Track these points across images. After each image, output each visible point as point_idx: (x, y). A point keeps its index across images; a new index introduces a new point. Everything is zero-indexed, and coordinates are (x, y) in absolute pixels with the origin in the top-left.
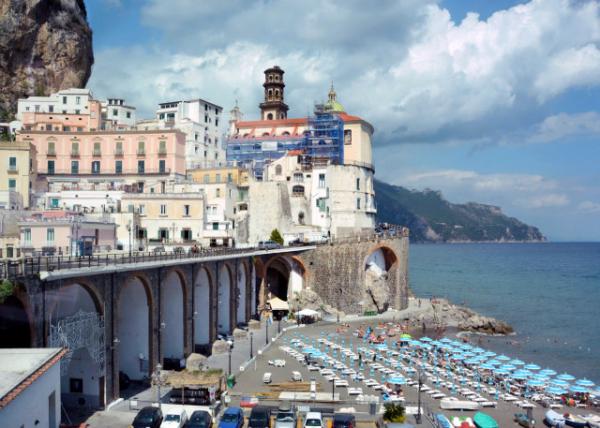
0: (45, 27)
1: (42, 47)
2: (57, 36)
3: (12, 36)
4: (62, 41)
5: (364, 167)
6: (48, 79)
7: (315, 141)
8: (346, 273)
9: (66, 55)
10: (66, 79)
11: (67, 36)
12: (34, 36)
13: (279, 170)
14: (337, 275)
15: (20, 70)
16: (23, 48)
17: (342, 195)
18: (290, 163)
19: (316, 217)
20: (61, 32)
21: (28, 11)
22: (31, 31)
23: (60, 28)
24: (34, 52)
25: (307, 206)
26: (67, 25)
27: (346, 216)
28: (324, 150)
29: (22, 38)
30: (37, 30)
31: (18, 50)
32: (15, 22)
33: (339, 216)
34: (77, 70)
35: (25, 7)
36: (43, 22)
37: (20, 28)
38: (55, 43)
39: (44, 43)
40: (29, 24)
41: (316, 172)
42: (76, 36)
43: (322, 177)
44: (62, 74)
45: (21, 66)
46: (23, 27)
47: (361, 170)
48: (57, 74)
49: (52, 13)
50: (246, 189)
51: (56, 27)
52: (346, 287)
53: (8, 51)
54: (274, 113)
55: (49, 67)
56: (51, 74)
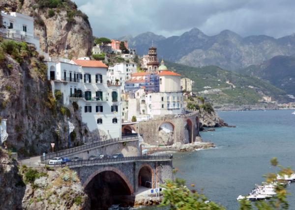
0: (70, 33)
1: (69, 41)
2: (74, 36)
3: (57, 39)
4: (76, 38)
5: (166, 92)
6: (73, 54)
7: (149, 84)
8: (151, 131)
9: (79, 44)
10: (80, 53)
11: (78, 36)
12: (66, 38)
13: (138, 94)
14: (147, 131)
15: (62, 52)
16: (62, 43)
17: (155, 103)
18: (141, 91)
19: (148, 111)
20: (76, 34)
21: (63, 28)
22: (64, 36)
23: (76, 33)
24: (67, 44)
25: (146, 107)
26: (79, 31)
27: (157, 111)
28: (151, 87)
29: (62, 39)
30: (67, 34)
31: (60, 44)
32: (58, 34)
33: (154, 111)
34: (84, 49)
35: (61, 27)
36: (69, 30)
37: (60, 35)
38: (74, 39)
39: (70, 40)
40: (63, 33)
41: (149, 95)
42: (82, 36)
43: (150, 96)
44: (78, 51)
45: (62, 50)
46: (61, 35)
47: (165, 94)
48: (76, 52)
49: (73, 26)
50: (128, 101)
51: (74, 32)
52: (151, 136)
53: (56, 46)
54: (151, 66)
55: (73, 49)
56: (74, 52)
